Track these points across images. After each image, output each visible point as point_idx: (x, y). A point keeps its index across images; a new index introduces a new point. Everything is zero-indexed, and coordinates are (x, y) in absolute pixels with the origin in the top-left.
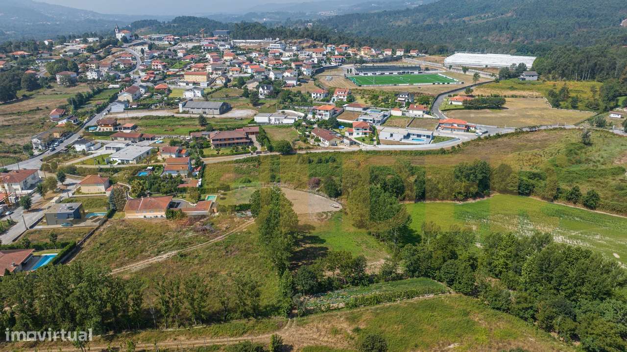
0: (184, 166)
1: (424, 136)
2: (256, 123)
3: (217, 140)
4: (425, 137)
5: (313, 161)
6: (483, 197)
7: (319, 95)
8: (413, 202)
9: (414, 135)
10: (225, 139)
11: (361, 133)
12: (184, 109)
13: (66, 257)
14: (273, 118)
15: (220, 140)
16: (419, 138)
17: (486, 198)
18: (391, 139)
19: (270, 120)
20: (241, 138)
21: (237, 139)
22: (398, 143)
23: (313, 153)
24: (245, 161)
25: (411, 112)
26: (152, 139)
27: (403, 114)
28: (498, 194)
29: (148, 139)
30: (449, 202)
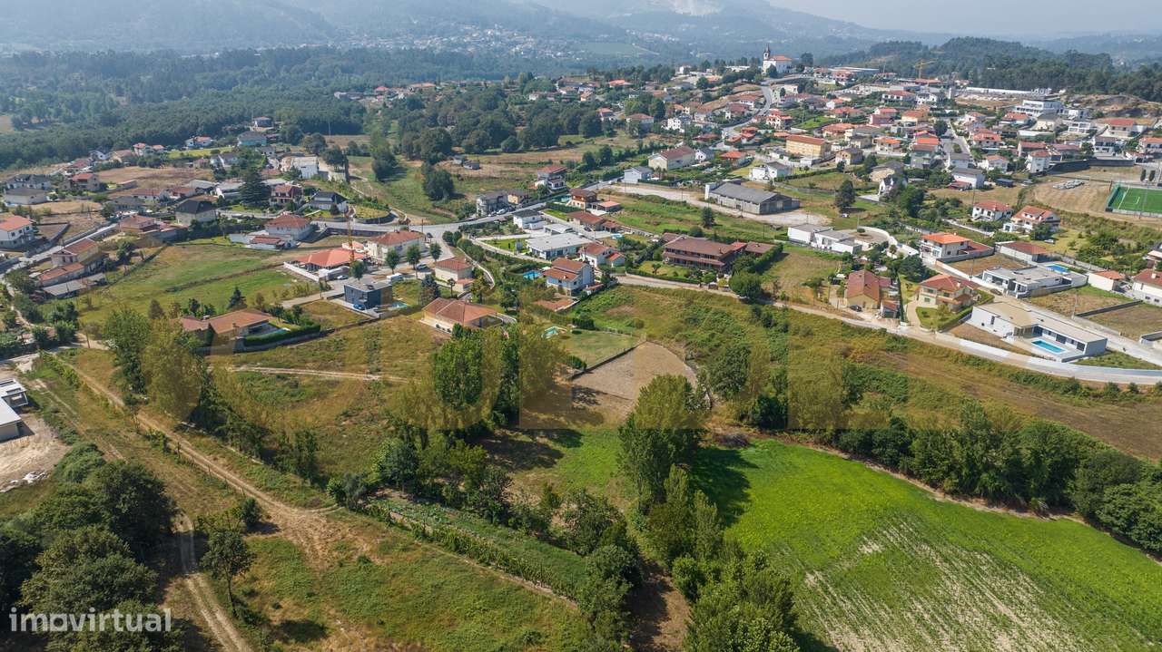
0: (570, 275)
1: (1073, 342)
2: (788, 239)
3: (673, 251)
4: (1074, 347)
5: (775, 325)
6: (1022, 509)
7: (986, 213)
8: (846, 456)
9: (1050, 333)
10: (686, 252)
11: (933, 301)
12: (712, 195)
13: (296, 339)
14: (819, 237)
15: (679, 252)
16: (1059, 345)
17: (1027, 515)
18: (987, 328)
19: (813, 239)
20: (712, 257)
21: (706, 256)
22: (996, 342)
23: (795, 312)
24: (676, 294)
25: (1137, 286)
26: (614, 230)
27: (1117, 288)
28: (1081, 522)
29: (608, 230)
30: (921, 485)
